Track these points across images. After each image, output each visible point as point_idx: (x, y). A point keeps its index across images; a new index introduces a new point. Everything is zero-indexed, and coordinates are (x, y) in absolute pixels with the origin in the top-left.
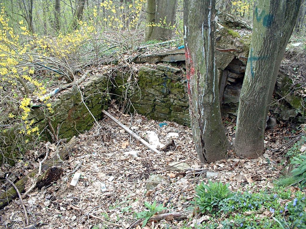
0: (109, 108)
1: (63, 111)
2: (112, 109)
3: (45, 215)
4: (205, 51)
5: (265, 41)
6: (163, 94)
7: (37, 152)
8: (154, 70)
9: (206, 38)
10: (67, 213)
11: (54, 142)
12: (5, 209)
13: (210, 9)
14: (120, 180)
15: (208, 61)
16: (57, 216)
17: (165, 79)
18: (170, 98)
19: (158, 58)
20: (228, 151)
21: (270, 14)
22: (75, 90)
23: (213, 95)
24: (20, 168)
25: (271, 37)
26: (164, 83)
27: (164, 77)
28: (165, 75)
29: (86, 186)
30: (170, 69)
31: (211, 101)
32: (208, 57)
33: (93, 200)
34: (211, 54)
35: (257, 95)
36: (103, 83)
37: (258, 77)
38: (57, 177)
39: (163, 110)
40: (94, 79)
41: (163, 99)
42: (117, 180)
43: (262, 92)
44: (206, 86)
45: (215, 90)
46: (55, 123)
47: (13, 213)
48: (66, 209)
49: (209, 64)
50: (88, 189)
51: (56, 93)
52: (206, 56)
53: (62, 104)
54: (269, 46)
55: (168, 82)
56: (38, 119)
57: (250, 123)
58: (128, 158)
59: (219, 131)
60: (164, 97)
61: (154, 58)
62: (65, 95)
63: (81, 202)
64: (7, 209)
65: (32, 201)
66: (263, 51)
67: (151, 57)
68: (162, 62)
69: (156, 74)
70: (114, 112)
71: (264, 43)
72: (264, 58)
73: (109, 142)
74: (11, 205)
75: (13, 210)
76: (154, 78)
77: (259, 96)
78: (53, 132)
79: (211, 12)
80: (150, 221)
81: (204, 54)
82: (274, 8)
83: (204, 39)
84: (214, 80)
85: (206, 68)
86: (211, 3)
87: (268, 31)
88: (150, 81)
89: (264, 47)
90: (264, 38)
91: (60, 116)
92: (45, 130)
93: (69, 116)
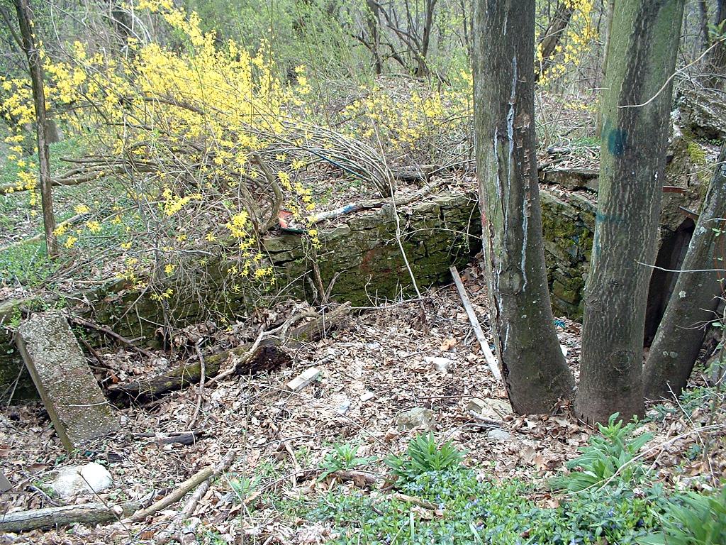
0: (469, 264)
1: (352, 250)
2: (473, 269)
3: (222, 422)
4: (502, 184)
5: (613, 184)
6: (570, 259)
7: (276, 314)
8: (563, 203)
9: (502, 160)
10: (259, 431)
11: (315, 305)
12: (172, 394)
13: (511, 104)
14: (380, 403)
15: (507, 207)
16: (239, 430)
17: (580, 227)
18: (582, 269)
19: (577, 180)
20: (559, 400)
21: (619, 129)
22: (387, 214)
23: (521, 276)
24: (233, 334)
25: (626, 179)
26: (575, 236)
27: (577, 223)
28: (579, 220)
29: (317, 396)
30: (591, 208)
31: (516, 287)
32: (507, 198)
33: (312, 423)
34: (515, 192)
35: (607, 296)
36: (462, 212)
37: (607, 258)
38: (271, 365)
39: (565, 294)
40: (441, 199)
41: (568, 269)
42: (376, 401)
43: (618, 292)
44: (506, 255)
45: (525, 267)
46: (327, 270)
47: (182, 406)
48: (261, 423)
49: (512, 211)
50: (317, 402)
51: (347, 213)
52: (503, 195)
53: (351, 235)
54: (623, 197)
55: (584, 235)
56: (292, 255)
57: (595, 352)
58: (427, 368)
59: (540, 354)
60: (571, 266)
61: (571, 178)
62: (362, 220)
63: (290, 419)
64: (176, 396)
65: (217, 395)
66: (611, 204)
67: (565, 174)
68: (585, 189)
69: (564, 213)
70: (476, 276)
71: (613, 189)
72: (614, 219)
73: (419, 330)
74: (185, 392)
75: (185, 401)
76: (559, 221)
77: (611, 298)
78: (317, 286)
79: (515, 110)
80: (331, 476)
81: (499, 191)
82: (627, 118)
83: (499, 161)
84: (524, 247)
85: (503, 218)
86: (514, 93)
87: (618, 163)
88: (551, 226)
89: (613, 197)
90: (611, 178)
91: (344, 258)
92: (302, 277)
93: (365, 262)
